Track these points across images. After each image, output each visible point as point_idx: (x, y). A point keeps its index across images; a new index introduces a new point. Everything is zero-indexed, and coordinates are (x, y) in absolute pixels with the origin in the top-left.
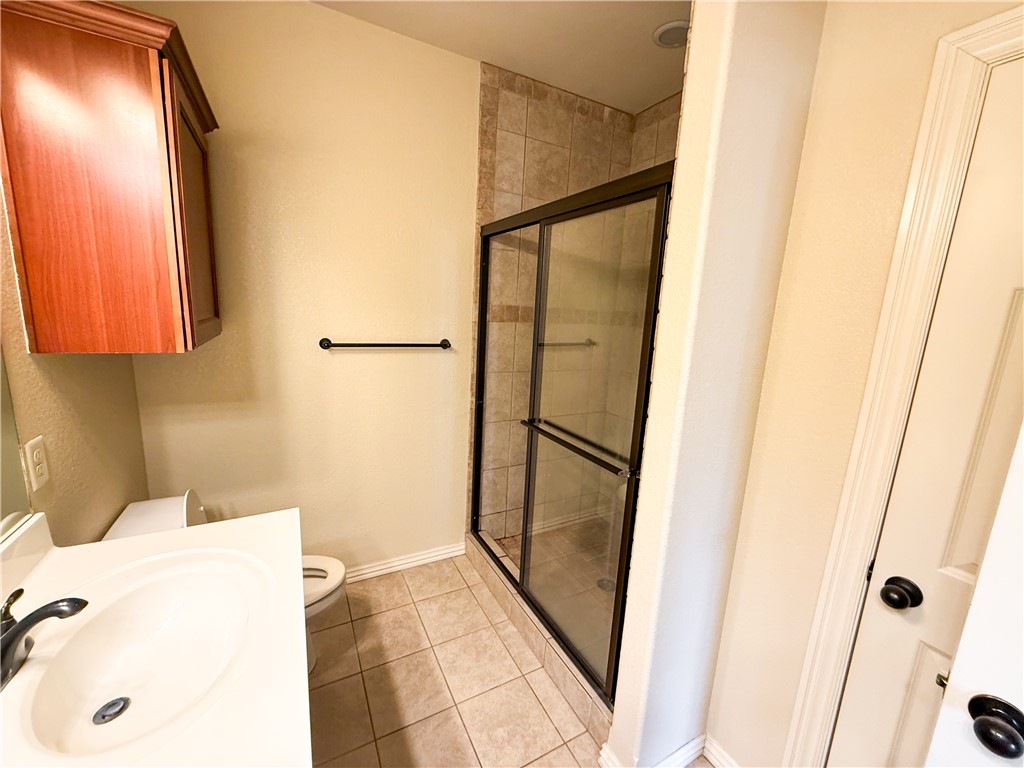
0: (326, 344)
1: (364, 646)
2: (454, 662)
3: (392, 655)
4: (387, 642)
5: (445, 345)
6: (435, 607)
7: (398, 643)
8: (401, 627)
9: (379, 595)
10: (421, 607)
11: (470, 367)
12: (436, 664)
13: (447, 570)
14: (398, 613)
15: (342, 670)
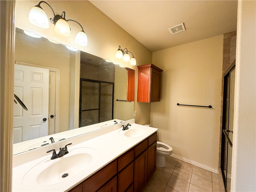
0: (178, 104)
1: (175, 171)
2: (193, 190)
3: (180, 177)
4: (180, 174)
5: (210, 107)
6: (197, 177)
7: (183, 176)
8: (185, 174)
9: (185, 166)
10: (193, 175)
11: (220, 114)
12: (189, 186)
13: (208, 173)
14: (187, 172)
15: (168, 171)
